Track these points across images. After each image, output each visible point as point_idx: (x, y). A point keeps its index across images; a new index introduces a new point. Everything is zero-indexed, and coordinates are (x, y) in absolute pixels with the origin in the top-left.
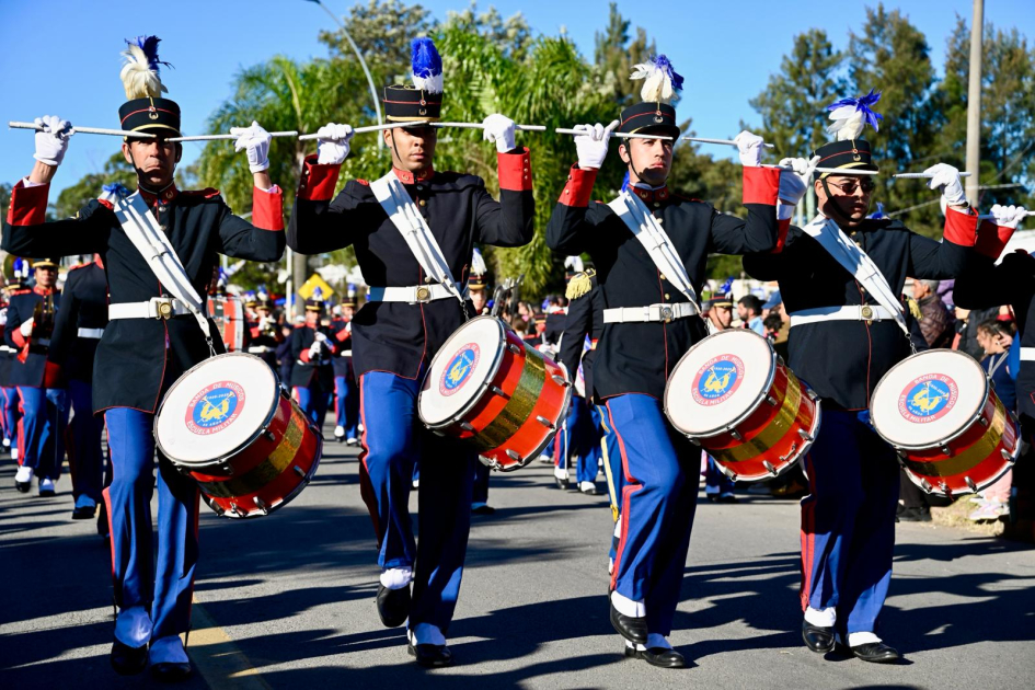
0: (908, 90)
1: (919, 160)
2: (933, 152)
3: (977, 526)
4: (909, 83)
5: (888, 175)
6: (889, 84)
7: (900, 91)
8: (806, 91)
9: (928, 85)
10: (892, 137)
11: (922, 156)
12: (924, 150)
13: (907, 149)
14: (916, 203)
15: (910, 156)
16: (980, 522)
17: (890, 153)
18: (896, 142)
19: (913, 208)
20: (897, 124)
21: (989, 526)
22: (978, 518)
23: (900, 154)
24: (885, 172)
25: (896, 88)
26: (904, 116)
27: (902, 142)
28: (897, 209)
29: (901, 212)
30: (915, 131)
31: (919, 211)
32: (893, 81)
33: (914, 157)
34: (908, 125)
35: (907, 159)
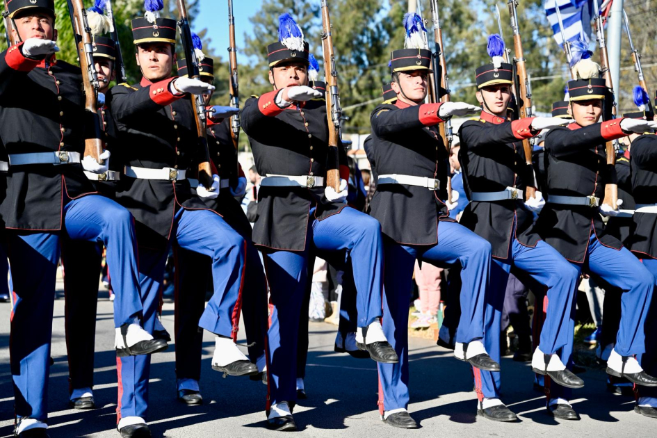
0: (366, 14)
1: (374, 66)
2: (382, 61)
3: (416, 332)
4: (366, 9)
5: (352, 77)
6: (353, 9)
7: (360, 15)
8: (291, 11)
9: (378, 11)
10: (355, 48)
11: (375, 64)
12: (376, 59)
13: (364, 58)
14: (372, 98)
15: (367, 63)
16: (418, 329)
17: (353, 60)
18: (357, 53)
19: (370, 102)
20: (357, 39)
21: (424, 332)
22: (417, 327)
23: (360, 62)
24: (350, 75)
25: (357, 12)
26: (363, 34)
27: (361, 53)
28: (357, 102)
29: (362, 104)
30: (370, 45)
31: (374, 104)
32: (355, 7)
33: (370, 64)
34: (365, 40)
35: (365, 66)
